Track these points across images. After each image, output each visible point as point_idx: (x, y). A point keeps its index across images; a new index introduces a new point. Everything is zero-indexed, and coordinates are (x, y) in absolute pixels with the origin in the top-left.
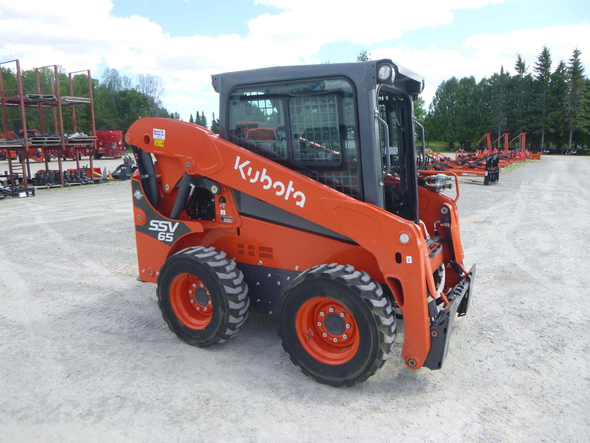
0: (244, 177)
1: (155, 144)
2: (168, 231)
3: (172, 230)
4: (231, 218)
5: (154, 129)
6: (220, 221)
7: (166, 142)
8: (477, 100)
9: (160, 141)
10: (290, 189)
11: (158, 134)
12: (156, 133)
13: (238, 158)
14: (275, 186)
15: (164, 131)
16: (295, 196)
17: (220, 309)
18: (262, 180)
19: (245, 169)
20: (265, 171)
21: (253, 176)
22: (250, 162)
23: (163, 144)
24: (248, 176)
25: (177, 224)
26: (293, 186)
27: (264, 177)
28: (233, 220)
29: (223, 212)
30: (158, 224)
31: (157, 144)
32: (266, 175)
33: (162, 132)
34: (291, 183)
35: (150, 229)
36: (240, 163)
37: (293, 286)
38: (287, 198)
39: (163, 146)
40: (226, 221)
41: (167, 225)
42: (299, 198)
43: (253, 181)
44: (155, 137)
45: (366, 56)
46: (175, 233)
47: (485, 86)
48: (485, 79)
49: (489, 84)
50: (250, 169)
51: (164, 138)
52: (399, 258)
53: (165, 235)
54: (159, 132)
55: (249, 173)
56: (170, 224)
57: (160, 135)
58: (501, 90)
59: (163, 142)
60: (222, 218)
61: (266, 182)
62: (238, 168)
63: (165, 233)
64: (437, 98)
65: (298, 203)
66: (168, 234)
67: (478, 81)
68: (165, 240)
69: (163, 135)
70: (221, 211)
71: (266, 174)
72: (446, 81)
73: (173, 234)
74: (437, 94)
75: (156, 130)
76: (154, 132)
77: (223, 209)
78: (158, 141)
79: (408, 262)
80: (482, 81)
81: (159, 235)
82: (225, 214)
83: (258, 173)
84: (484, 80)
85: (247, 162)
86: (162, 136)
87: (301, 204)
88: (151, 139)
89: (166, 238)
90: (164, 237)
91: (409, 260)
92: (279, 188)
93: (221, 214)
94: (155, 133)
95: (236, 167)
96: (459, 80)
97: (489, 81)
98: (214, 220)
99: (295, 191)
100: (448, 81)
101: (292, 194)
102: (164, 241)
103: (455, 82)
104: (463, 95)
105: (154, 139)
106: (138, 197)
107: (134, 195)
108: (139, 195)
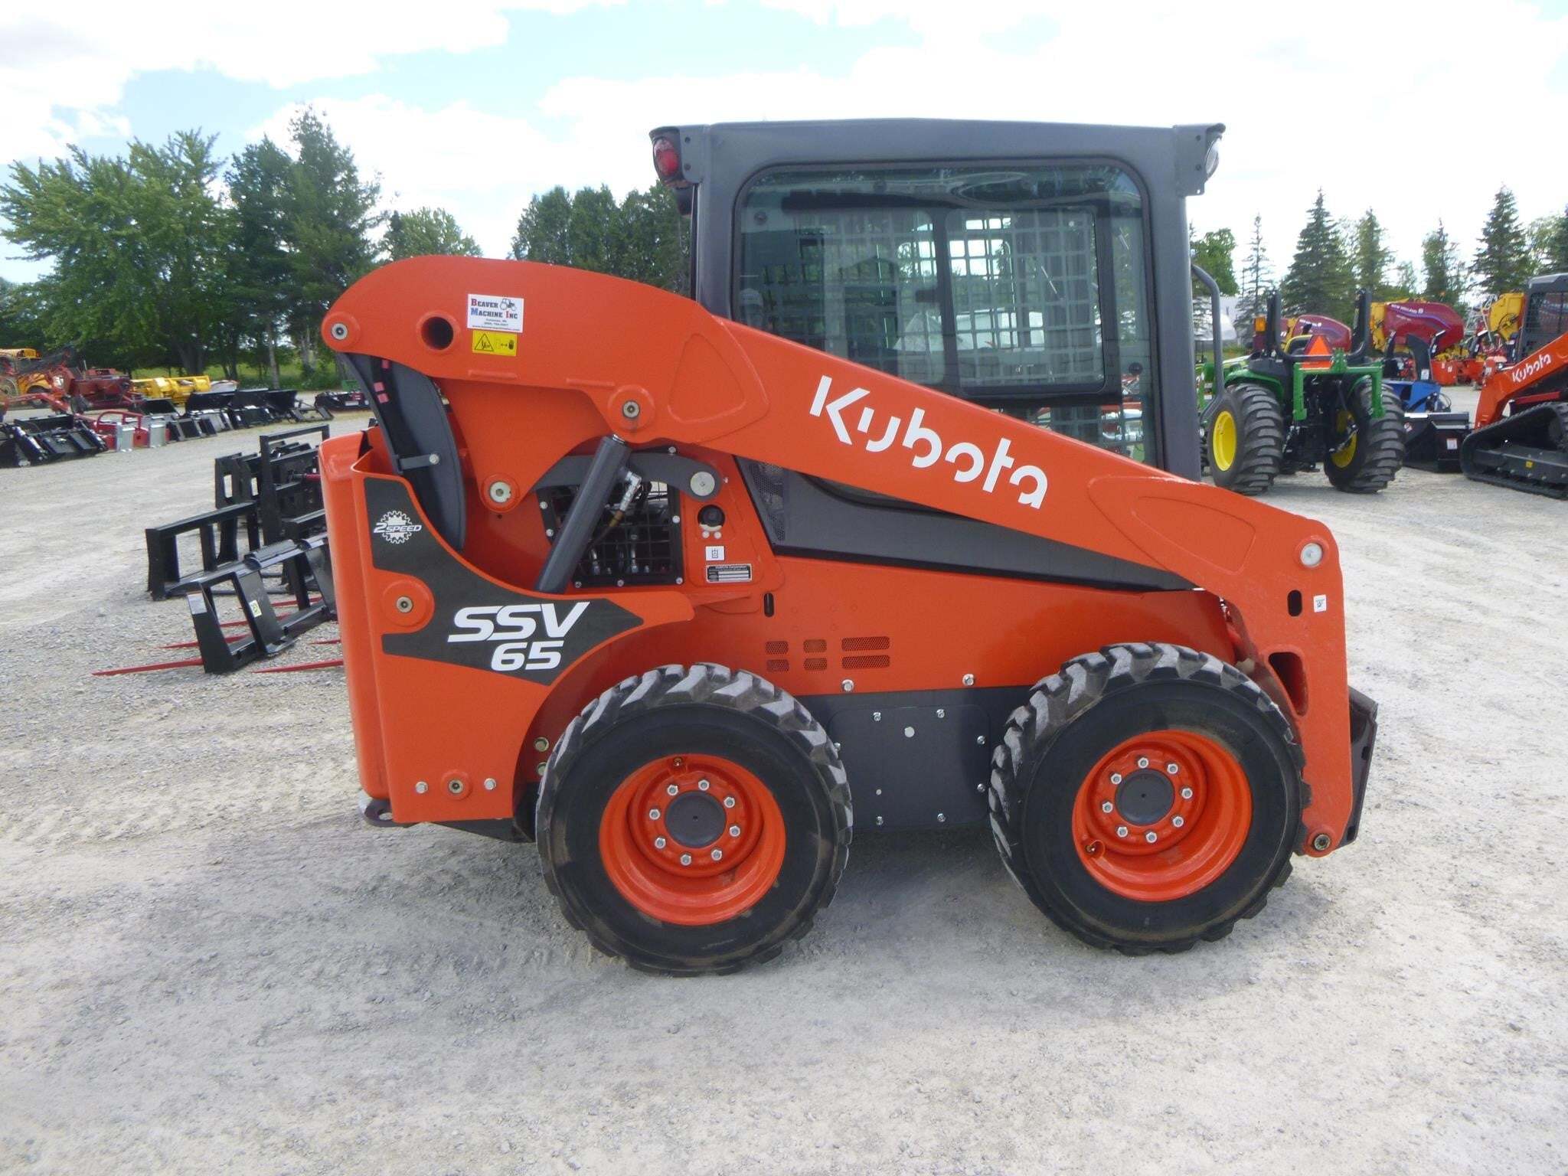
0: (844, 436)
1: (477, 347)
2: (540, 634)
3: (557, 630)
4: (748, 568)
5: (471, 296)
6: (704, 579)
7: (526, 338)
8: (622, 248)
9: (497, 334)
10: (1002, 458)
11: (489, 314)
12: (482, 309)
13: (825, 383)
14: (951, 456)
15: (519, 303)
16: (1015, 479)
17: (818, 837)
18: (908, 442)
19: (851, 415)
20: (919, 414)
21: (878, 431)
22: (867, 392)
23: (511, 347)
24: (862, 433)
25: (580, 608)
26: (1010, 454)
27: (916, 432)
28: (754, 572)
29: (715, 553)
30: (492, 617)
31: (484, 346)
32: (921, 426)
33: (511, 306)
34: (1005, 444)
35: (453, 638)
36: (832, 397)
37: (1071, 720)
38: (989, 486)
39: (512, 352)
40: (725, 577)
41: (538, 617)
42: (1029, 484)
43: (873, 446)
44: (473, 321)
45: (314, 119)
46: (568, 638)
47: (637, 212)
48: (637, 193)
49: (646, 206)
50: (867, 415)
51: (517, 325)
52: (1295, 603)
53: (526, 652)
54: (494, 305)
55: (864, 425)
56: (549, 611)
57: (497, 314)
58: (676, 222)
59: (514, 338)
60: (713, 571)
61: (923, 447)
62: (824, 411)
63: (524, 645)
64: (523, 241)
65: (1024, 499)
66: (537, 646)
67: (619, 199)
68: (524, 666)
69: (512, 316)
70: (709, 550)
71: (925, 423)
72: (540, 199)
73: (561, 644)
74: (521, 229)
75: (483, 298)
76: (470, 307)
77: (712, 541)
78: (490, 336)
79: (1317, 609)
80: (628, 199)
81: (499, 654)
82: (721, 557)
83: (894, 423)
84: (633, 197)
85: (859, 394)
86: (510, 321)
87: (1034, 499)
88: (456, 329)
89: (527, 661)
90: (519, 659)
91: (1320, 603)
92: (965, 462)
93: (709, 557)
94: (474, 311)
95: (816, 410)
96: (573, 196)
97: (646, 199)
98: (679, 580)
99: (1016, 466)
100: (544, 198)
101: (1006, 473)
102: (521, 673)
103: (564, 200)
104: (588, 235)
105: (471, 331)
106: (397, 535)
107: (376, 531)
108: (401, 529)
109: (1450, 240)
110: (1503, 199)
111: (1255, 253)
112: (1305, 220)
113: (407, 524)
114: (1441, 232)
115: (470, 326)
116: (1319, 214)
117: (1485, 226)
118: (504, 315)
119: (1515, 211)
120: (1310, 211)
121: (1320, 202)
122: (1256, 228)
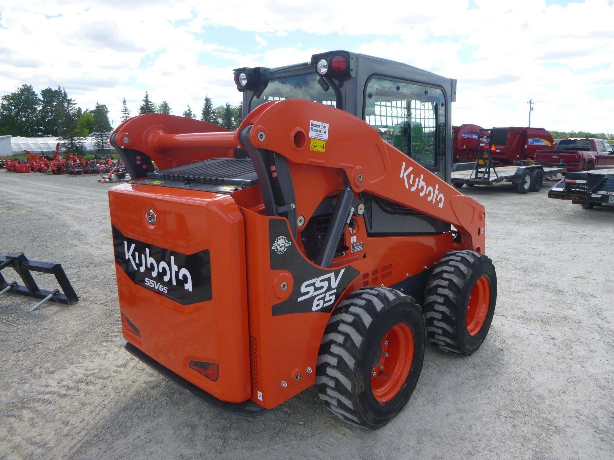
0: (407, 187)
1: (312, 148)
2: (329, 288)
3: (335, 284)
4: (362, 244)
5: (311, 121)
6: (351, 251)
7: (329, 144)
9: (319, 141)
10: (436, 192)
11: (317, 131)
12: (315, 128)
13: (404, 164)
14: (427, 192)
15: (327, 125)
16: (438, 198)
18: (420, 187)
19: (409, 177)
20: (422, 176)
23: (323, 148)
25: (342, 271)
26: (438, 189)
27: (421, 184)
29: (353, 240)
31: (314, 147)
33: (324, 127)
34: (437, 186)
36: (405, 170)
38: (434, 201)
39: (323, 150)
41: (328, 279)
42: (441, 200)
43: (412, 189)
44: (312, 134)
46: (338, 287)
50: (412, 176)
51: (325, 137)
52: (479, 232)
53: (323, 298)
54: (319, 126)
55: (411, 182)
56: (332, 276)
57: (320, 131)
59: (324, 143)
60: (353, 247)
61: (422, 189)
62: (403, 176)
63: (323, 295)
65: (440, 205)
66: (328, 294)
68: (323, 305)
69: (325, 132)
70: (352, 238)
71: (423, 181)
73: (335, 291)
75: (315, 123)
76: (311, 126)
78: (317, 142)
79: (482, 233)
81: (315, 302)
82: (355, 241)
83: (417, 180)
85: (411, 169)
86: (324, 134)
88: (305, 138)
89: (324, 303)
91: (482, 231)
92: (430, 193)
93: (352, 242)
94: (312, 129)
95: (401, 176)
98: (344, 253)
99: (439, 194)
102: (322, 309)
105: (310, 138)
106: (281, 249)
107: (273, 248)
108: (283, 245)
109: (193, 113)
110: (208, 100)
111: (125, 115)
112: (142, 104)
113: (286, 242)
114: (189, 110)
115: (310, 137)
116: (147, 101)
117: (203, 109)
118: (322, 132)
119: (212, 104)
120: (144, 100)
121: (147, 97)
122: (124, 106)
